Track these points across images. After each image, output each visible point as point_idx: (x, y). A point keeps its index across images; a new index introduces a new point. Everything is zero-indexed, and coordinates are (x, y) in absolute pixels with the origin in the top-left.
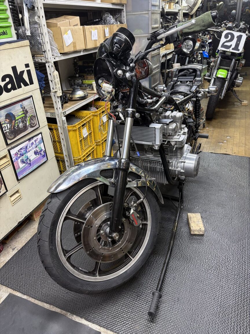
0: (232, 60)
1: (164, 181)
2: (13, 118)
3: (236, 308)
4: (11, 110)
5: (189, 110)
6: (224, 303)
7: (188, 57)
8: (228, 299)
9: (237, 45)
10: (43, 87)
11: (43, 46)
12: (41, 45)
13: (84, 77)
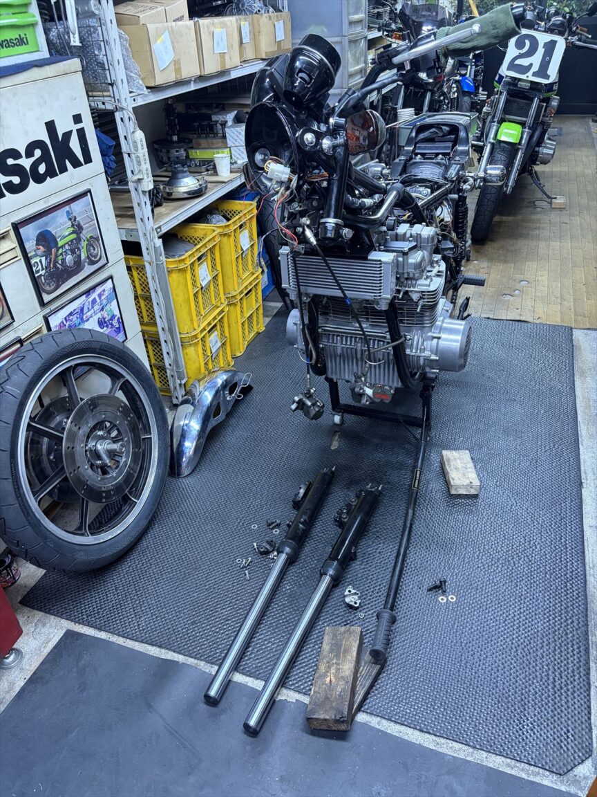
0: (532, 100)
1: (393, 382)
2: (52, 244)
3: (551, 637)
4: (46, 224)
5: (442, 220)
6: (526, 628)
7: (430, 90)
8: (532, 621)
9: (545, 65)
10: (111, 169)
11: (107, 72)
12: (104, 69)
13: (191, 141)
